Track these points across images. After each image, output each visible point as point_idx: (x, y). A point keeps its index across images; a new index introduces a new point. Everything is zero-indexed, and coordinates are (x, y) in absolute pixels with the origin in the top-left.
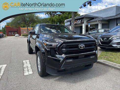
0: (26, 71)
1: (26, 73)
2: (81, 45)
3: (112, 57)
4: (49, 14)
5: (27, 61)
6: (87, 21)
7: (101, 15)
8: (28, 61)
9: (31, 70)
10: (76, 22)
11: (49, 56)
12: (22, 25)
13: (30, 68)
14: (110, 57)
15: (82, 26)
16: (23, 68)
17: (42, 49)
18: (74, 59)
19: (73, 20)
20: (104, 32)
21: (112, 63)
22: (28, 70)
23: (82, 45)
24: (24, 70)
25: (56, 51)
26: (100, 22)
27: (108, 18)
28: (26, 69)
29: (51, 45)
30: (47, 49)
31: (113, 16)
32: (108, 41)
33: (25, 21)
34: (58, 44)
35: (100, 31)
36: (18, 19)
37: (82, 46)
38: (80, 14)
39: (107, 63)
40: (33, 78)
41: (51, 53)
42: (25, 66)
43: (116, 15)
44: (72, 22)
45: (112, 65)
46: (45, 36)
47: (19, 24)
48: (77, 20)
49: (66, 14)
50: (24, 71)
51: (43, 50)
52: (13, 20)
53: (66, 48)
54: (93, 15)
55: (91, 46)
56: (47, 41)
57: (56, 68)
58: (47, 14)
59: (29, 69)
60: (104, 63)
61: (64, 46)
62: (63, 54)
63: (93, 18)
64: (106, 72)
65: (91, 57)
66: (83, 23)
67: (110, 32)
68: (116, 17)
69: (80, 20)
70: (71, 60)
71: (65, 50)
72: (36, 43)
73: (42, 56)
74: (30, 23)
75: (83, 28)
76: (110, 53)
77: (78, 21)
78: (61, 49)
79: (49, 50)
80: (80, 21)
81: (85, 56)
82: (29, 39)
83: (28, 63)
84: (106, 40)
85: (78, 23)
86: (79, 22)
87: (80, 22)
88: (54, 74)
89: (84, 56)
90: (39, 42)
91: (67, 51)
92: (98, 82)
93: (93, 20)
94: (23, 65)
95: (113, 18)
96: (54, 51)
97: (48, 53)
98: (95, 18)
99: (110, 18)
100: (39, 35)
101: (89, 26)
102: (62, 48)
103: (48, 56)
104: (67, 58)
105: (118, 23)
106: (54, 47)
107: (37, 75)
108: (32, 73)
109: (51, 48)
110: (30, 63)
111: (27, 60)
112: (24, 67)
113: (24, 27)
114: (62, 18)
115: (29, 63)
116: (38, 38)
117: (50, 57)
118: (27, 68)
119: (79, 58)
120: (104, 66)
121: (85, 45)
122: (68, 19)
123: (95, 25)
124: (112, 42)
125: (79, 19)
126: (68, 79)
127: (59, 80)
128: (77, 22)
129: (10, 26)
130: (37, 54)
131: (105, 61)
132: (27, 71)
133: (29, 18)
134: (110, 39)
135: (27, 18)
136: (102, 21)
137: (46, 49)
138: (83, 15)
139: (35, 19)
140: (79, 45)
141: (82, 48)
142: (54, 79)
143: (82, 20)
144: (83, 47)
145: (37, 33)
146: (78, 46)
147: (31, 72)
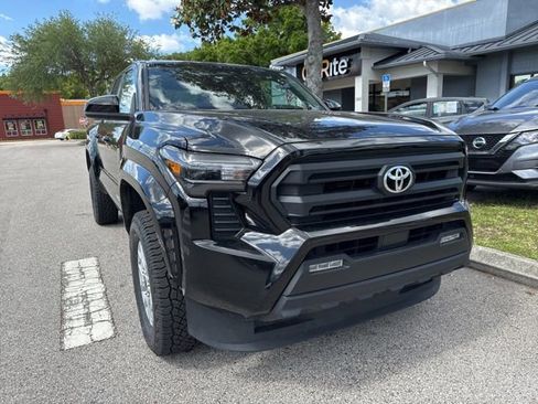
0: (76, 324)
1: (76, 338)
2: (393, 173)
3: (519, 230)
4: (193, 24)
5: (85, 262)
6: (375, 64)
7: (438, 35)
8: (90, 263)
9: (106, 315)
10: (325, 70)
11: (201, 239)
12: (69, 87)
13: (98, 304)
14: (506, 230)
15: (353, 88)
16: (62, 302)
17: (158, 198)
18: (350, 253)
19: (316, 55)
20: (460, 111)
21: (527, 261)
22: (88, 316)
23: (399, 169)
24: (67, 316)
25: (242, 209)
26: (436, 70)
27: (472, 51)
28: (80, 309)
29: (215, 175)
30: (188, 198)
31: (494, 42)
32: (493, 152)
33: (78, 64)
34: (256, 164)
35: (440, 108)
36: (46, 57)
37: (397, 175)
38: (340, 34)
39: (502, 266)
40: (115, 362)
41: (211, 225)
42: (72, 291)
43: (507, 37)
44: (311, 64)
45: (526, 272)
46: (178, 119)
47: (50, 79)
48: (329, 57)
49: (278, 33)
50: (62, 321)
51: (163, 207)
52: (19, 61)
53: (303, 190)
54: (404, 37)
55: (442, 175)
56: (187, 150)
57: (246, 313)
58: (184, 26)
59: (92, 309)
60: (484, 262)
61: (297, 179)
62: (290, 227)
63: (401, 51)
64: (505, 310)
65: (444, 240)
66: (358, 73)
67: (495, 109)
68: (507, 44)
69: (343, 61)
70: (334, 264)
71: (297, 200)
72: (122, 164)
73: (161, 242)
74: (103, 74)
75: (356, 96)
76: (502, 211)
77: (335, 63)
78: (278, 198)
79: (203, 202)
80: (343, 64)
81: (412, 232)
82: (95, 149)
83: (90, 278)
84: (482, 148)
85: (336, 73)
86: (339, 67)
87: (343, 69)
88: (233, 343)
89: (404, 237)
90: (141, 159)
91: (314, 209)
92: (479, 376)
93: (402, 60)
94: (63, 284)
95: (494, 47)
96: (232, 210)
97: (192, 218)
98: (413, 50)
99: (482, 50)
100: (140, 117)
101: (386, 85)
102: (283, 189)
103: (197, 243)
104: (314, 250)
105: (514, 72)
106: (229, 187)
107: (138, 347)
108: (111, 333)
109: (210, 195)
110: (101, 277)
111: (89, 256)
112: (68, 296)
113: (76, 96)
114: (258, 51)
115: (96, 274)
116: (136, 137)
117: (209, 245)
118: (81, 306)
119: (381, 250)
120: (484, 277)
121: (414, 167)
122: (287, 54)
123: (409, 85)
124: (513, 157)
125: (338, 55)
126: (316, 364)
127: (263, 372)
128: (328, 71)
129: (8, 92)
130: (133, 225)
131: (490, 251)
132: (82, 322)
133: (101, 51)
134: (505, 139)
135: (92, 50)
136: (442, 62)
137: (180, 200)
138: (355, 38)
139: (127, 56)
140: (379, 170)
141: (399, 189)
142: (237, 367)
143: (350, 60)
144: (406, 181)
145: (128, 112)
146: (375, 179)
147: (103, 330)
